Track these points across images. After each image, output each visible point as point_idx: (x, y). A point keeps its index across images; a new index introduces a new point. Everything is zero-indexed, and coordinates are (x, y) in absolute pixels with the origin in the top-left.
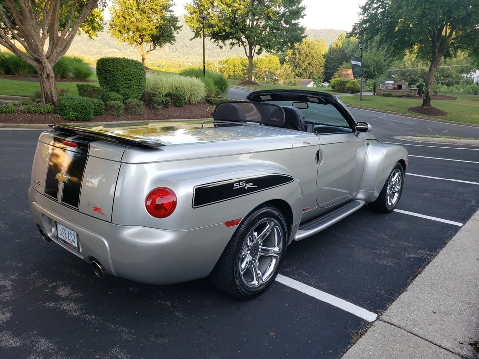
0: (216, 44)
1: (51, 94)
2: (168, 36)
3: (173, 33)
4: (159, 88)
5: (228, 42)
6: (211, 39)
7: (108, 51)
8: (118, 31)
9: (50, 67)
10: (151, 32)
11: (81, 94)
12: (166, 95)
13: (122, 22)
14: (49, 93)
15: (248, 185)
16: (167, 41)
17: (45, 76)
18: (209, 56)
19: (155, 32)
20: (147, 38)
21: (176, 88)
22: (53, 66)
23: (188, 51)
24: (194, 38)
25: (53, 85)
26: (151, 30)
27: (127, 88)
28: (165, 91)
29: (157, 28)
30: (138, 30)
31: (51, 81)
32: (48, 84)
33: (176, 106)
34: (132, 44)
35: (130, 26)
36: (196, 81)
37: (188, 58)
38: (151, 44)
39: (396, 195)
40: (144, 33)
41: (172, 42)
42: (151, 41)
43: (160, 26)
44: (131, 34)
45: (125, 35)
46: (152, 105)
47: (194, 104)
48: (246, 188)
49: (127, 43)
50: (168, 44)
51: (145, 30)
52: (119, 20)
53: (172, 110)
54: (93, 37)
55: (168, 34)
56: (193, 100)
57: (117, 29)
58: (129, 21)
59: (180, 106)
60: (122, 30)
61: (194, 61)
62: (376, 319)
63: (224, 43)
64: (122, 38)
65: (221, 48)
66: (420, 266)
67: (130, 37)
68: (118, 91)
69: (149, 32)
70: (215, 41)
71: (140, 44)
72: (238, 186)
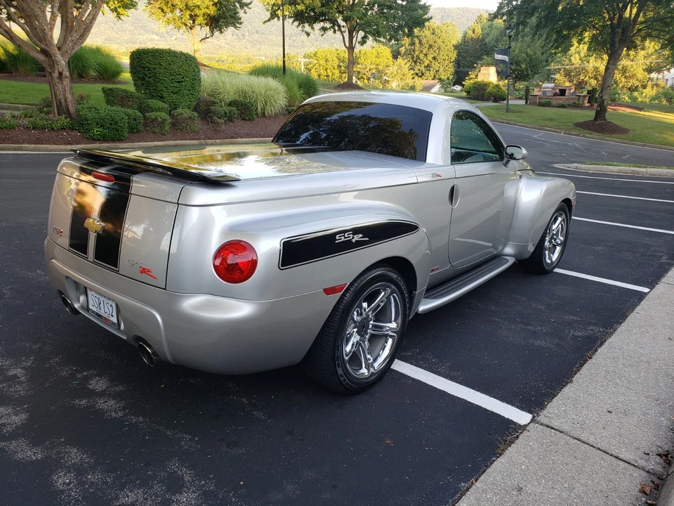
0: (300, 28)
1: (66, 101)
2: (232, 17)
3: (238, 13)
4: (220, 93)
5: (318, 26)
6: (294, 21)
7: (144, 38)
8: (159, 8)
9: (63, 62)
10: (206, 10)
11: (108, 102)
12: (230, 104)
14: (63, 101)
15: (355, 236)
16: (231, 24)
17: (56, 75)
18: (290, 46)
19: (212, 11)
20: (200, 20)
21: (244, 94)
22: (67, 60)
23: (260, 39)
24: (269, 20)
25: (67, 89)
26: (207, 8)
27: (174, 93)
28: (229, 97)
29: (215, 4)
30: (187, 7)
31: (65, 83)
32: (60, 86)
33: (245, 120)
34: (179, 28)
35: (177, 2)
36: (272, 83)
37: (259, 49)
38: (208, 28)
39: (558, 249)
40: (197, 11)
41: (237, 25)
42: (207, 24)
44: (177, 13)
45: (170, 15)
46: (211, 118)
47: (270, 117)
48: (354, 240)
49: (171, 26)
50: (231, 29)
51: (198, 7)
53: (239, 125)
55: (231, 13)
56: (268, 111)
57: (158, 5)
59: (250, 120)
60: (165, 8)
61: (268, 54)
62: (531, 422)
63: (313, 28)
64: (165, 19)
65: (308, 34)
66: (590, 349)
67: (176, 18)
68: (162, 97)
69: (203, 11)
70: (299, 24)
71: (191, 29)
72: (343, 239)
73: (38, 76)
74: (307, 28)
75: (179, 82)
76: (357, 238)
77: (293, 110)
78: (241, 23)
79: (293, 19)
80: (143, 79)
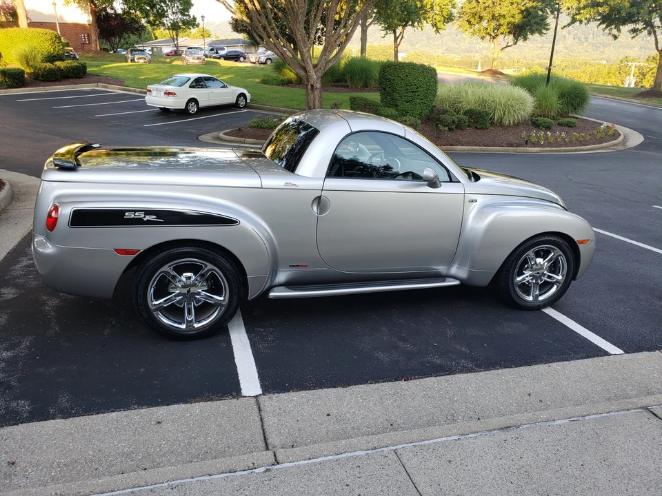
0: (607, 31)
1: (314, 108)
2: (536, 23)
3: (547, 17)
4: (460, 102)
5: (626, 29)
6: (600, 24)
8: (468, 21)
9: (315, 77)
13: (475, 8)
15: (147, 216)
16: (537, 30)
17: (309, 87)
19: (518, 19)
20: (504, 28)
21: (484, 103)
24: (569, 25)
25: (317, 98)
26: (513, 17)
27: (407, 102)
28: (466, 107)
29: (522, 12)
30: (493, 17)
33: (476, 128)
34: (483, 38)
35: (484, 14)
37: (603, 52)
38: (511, 37)
39: (554, 289)
40: (502, 21)
41: (544, 31)
42: (510, 33)
43: (527, 10)
44: (484, 24)
45: (477, 26)
47: (509, 126)
48: (145, 219)
49: (475, 37)
50: (537, 34)
51: (504, 16)
52: (470, 6)
54: (440, 31)
55: (537, 20)
56: (506, 120)
57: (466, 18)
58: (483, 6)
59: (482, 128)
60: (472, 20)
63: (619, 31)
64: (472, 30)
65: (615, 37)
67: (482, 29)
68: (396, 106)
69: (508, 19)
70: (607, 27)
71: (494, 38)
72: (133, 216)
74: (615, 32)
75: (413, 92)
76: (148, 218)
77: (537, 120)
78: (547, 29)
79: (599, 22)
80: (385, 89)
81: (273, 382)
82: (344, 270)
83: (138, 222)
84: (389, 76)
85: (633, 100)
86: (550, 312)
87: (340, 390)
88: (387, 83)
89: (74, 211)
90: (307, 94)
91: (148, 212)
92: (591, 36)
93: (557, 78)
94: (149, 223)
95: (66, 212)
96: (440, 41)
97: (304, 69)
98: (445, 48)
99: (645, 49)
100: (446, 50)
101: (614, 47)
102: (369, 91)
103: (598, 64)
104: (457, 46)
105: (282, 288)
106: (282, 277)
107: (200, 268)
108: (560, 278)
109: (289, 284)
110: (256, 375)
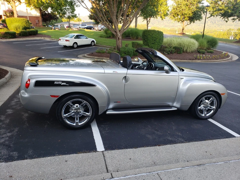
0: (224, 19)
1: (119, 46)
2: (198, 17)
3: (201, 15)
4: (172, 44)
5: (230, 18)
6: (221, 17)
8: (173, 16)
9: (119, 35)
10: (189, 15)
11: (133, 46)
12: (174, 48)
13: (176, 11)
14: (118, 46)
16: (198, 19)
17: (117, 38)
18: (235, 26)
19: (191, 15)
20: (187, 18)
21: (180, 44)
22: (121, 34)
23: (222, 23)
24: (210, 17)
25: (120, 42)
27: (153, 44)
28: (174, 46)
29: (193, 13)
30: (182, 14)
31: (120, 41)
32: (118, 42)
33: (178, 53)
34: (179, 22)
35: (179, 13)
37: (221, 27)
38: (189, 21)
39: (212, 111)
40: (185, 16)
41: (201, 19)
43: (194, 12)
44: (179, 17)
45: (176, 18)
47: (189, 53)
48: (62, 84)
49: (176, 21)
50: (198, 21)
51: (186, 14)
52: (174, 11)
54: (163, 19)
55: (198, 15)
56: (188, 51)
57: (172, 15)
58: (178, 11)
59: (180, 53)
60: (175, 15)
62: (102, 151)
63: (228, 19)
64: (175, 19)
65: (227, 22)
67: (178, 19)
68: (148, 45)
69: (188, 15)
70: (223, 18)
71: (183, 22)
72: (57, 83)
73: (125, 38)
74: (226, 20)
75: (155, 40)
76: (63, 84)
77: (200, 51)
78: (202, 19)
79: (221, 16)
80: (144, 39)
81: (109, 146)
82: (134, 104)
83: (59, 85)
84: (146, 35)
85: (234, 44)
86: (211, 120)
87: (134, 149)
88: (145, 37)
89: (36, 81)
90: (117, 41)
91: (63, 82)
92: (217, 21)
93: (206, 36)
94: (63, 86)
95: (33, 81)
96: (163, 23)
97: (116, 32)
98: (164, 25)
99: (236, 26)
100: (165, 26)
101: (225, 25)
102: (138, 40)
103: (220, 31)
104: (169, 25)
105: (111, 110)
106: (111, 106)
107: (82, 102)
108: (214, 107)
109: (114, 109)
110: (102, 143)
